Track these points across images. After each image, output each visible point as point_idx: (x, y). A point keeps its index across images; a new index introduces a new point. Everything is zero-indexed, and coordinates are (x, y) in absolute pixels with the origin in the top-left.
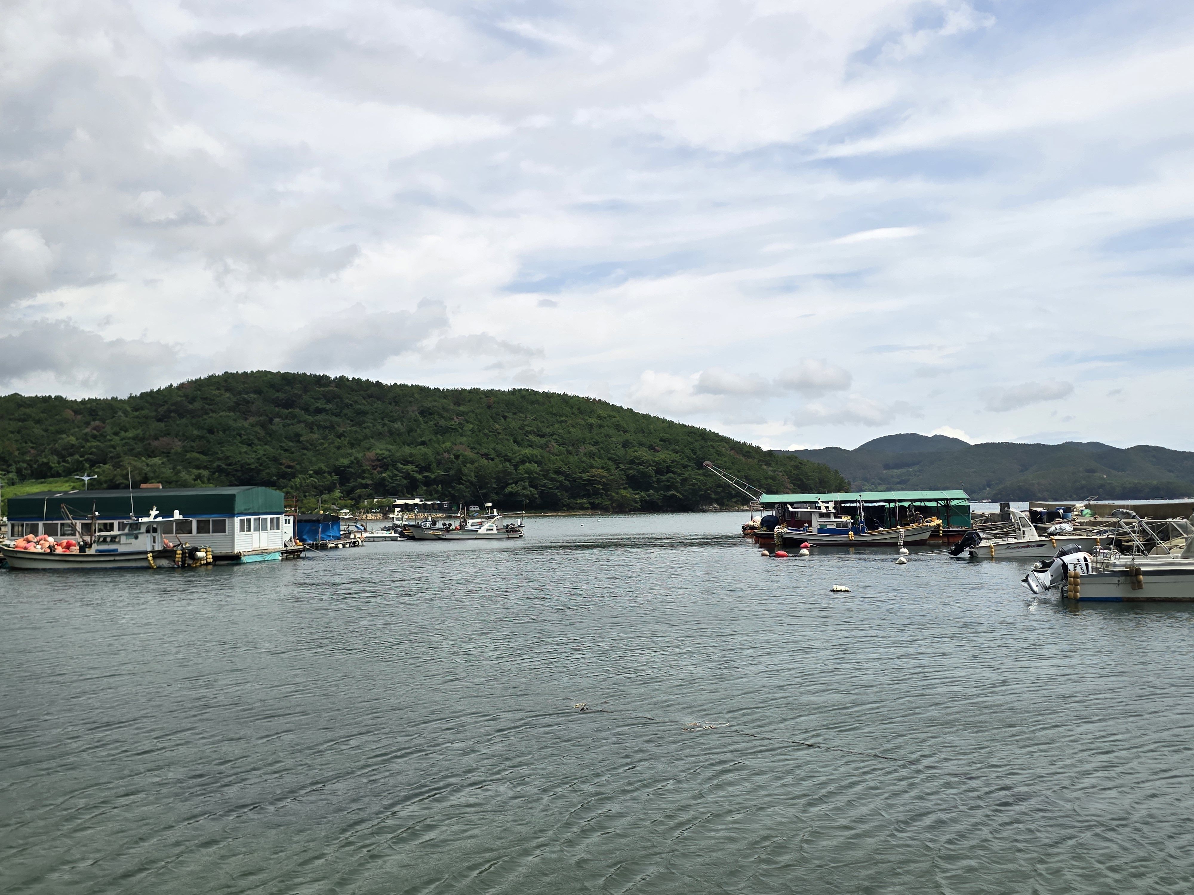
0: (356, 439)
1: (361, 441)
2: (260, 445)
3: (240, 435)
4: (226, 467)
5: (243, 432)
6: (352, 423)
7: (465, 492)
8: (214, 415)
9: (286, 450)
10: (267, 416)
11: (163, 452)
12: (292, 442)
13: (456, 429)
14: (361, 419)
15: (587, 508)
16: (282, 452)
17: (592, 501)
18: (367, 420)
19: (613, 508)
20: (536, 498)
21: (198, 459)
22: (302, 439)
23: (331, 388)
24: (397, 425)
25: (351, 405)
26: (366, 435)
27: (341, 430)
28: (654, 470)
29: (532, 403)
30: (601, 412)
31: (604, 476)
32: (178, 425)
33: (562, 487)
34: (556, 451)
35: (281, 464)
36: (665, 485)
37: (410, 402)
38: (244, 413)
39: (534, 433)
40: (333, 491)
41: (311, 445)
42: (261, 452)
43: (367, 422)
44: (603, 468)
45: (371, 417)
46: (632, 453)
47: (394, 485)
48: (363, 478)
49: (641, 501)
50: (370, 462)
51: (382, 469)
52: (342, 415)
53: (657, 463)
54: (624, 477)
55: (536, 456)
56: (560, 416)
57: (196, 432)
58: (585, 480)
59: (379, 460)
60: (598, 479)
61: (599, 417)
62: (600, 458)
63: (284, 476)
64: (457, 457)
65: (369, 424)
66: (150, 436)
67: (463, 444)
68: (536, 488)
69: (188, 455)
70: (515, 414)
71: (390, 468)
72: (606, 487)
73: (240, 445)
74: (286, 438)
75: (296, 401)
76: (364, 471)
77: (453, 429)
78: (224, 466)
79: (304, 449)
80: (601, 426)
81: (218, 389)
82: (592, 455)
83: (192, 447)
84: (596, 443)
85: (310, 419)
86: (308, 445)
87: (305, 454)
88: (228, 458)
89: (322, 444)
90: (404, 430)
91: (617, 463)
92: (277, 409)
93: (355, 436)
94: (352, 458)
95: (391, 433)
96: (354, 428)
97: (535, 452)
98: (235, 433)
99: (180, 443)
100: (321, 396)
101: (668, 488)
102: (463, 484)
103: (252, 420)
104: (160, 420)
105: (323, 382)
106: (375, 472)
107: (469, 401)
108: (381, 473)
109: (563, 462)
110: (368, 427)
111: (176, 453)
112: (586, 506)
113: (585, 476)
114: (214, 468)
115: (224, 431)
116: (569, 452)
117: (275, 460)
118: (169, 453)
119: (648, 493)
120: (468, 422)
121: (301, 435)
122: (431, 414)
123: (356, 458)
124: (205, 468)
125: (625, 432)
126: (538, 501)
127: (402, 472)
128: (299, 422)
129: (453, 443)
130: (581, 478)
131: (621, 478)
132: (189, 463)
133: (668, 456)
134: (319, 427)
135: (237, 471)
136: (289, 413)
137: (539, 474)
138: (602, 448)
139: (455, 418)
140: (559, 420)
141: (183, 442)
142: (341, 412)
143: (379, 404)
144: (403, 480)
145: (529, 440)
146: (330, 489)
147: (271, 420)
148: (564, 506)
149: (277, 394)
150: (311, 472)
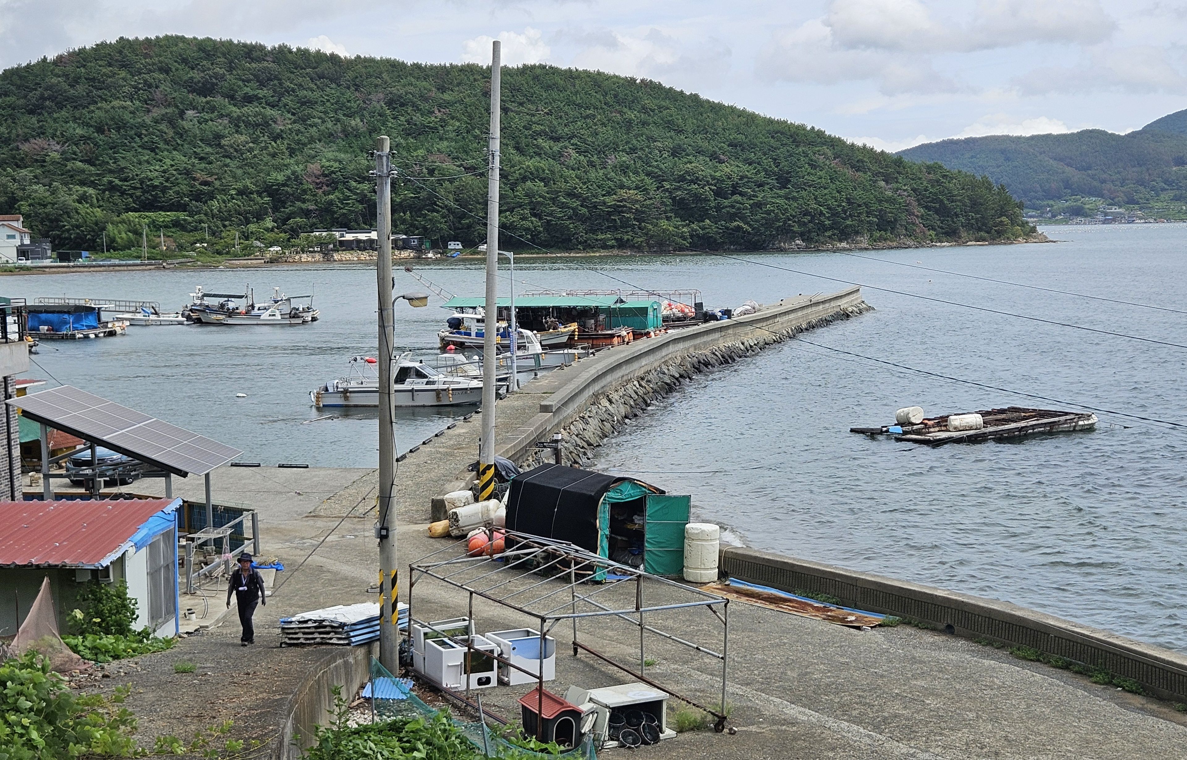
0: (298, 142)
1: (305, 145)
2: (168, 150)
3: (140, 136)
4: (120, 183)
5: (144, 132)
6: (293, 118)
7: (441, 223)
8: (104, 105)
9: (201, 159)
10: (177, 107)
11: (37, 161)
12: (211, 146)
13: (436, 128)
14: (306, 112)
15: (612, 247)
16: (196, 161)
17: (619, 236)
18: (315, 113)
19: (650, 246)
20: (540, 232)
21: (83, 171)
22: (223, 142)
23: (265, 64)
24: (356, 122)
25: (293, 90)
26: (312, 137)
27: (278, 128)
28: (713, 190)
29: (548, 88)
30: (647, 102)
31: (637, 201)
32: (55, 120)
33: (575, 216)
34: (572, 162)
35: (194, 179)
36: (728, 212)
37: (376, 86)
38: (146, 102)
39: (546, 134)
40: (263, 219)
41: (236, 151)
42: (168, 162)
43: (314, 117)
44: (637, 188)
45: (321, 108)
46: (683, 166)
47: (345, 211)
48: (304, 201)
49: (692, 236)
50: (314, 178)
51: (329, 188)
52: (281, 105)
53: (720, 181)
54: (669, 202)
55: (544, 170)
56: (588, 108)
57: (79, 131)
58: (609, 207)
59: (326, 176)
60: (628, 205)
61: (644, 109)
62: (636, 173)
63: (198, 197)
64: (431, 172)
65: (316, 120)
66: (18, 136)
67: (441, 153)
68: (540, 219)
69: (70, 165)
70: (521, 104)
71: (340, 186)
72: (641, 216)
73: (140, 150)
74: (201, 140)
75: (217, 84)
76: (305, 192)
77: (431, 128)
78: (117, 181)
79: (227, 157)
80: (644, 124)
81: (110, 65)
82: (624, 169)
83: (75, 153)
84: (633, 150)
85: (236, 111)
86: (232, 150)
87: (227, 165)
88: (122, 169)
89: (250, 150)
90: (365, 129)
91: (659, 179)
92: (191, 96)
93: (296, 138)
94: (289, 172)
95: (346, 134)
96: (297, 126)
97: (543, 164)
98: (133, 132)
99: (58, 147)
100: (252, 77)
101: (732, 217)
102: (438, 212)
103: (157, 112)
104: (31, 112)
105: (255, 54)
106: (320, 192)
107: (459, 84)
108: (329, 194)
109: (580, 179)
110: (315, 125)
111: (54, 163)
112: (610, 243)
113: (610, 200)
114: (103, 185)
115: (118, 129)
116: (592, 164)
117: (187, 173)
118: (44, 161)
119: (701, 224)
120: (453, 118)
121: (223, 137)
122: (402, 105)
123: (294, 173)
124: (93, 184)
125: (680, 132)
126: (543, 236)
127: (357, 194)
128: (221, 116)
129: (428, 151)
130: (604, 203)
131: (663, 203)
132: (72, 176)
133: (736, 169)
134: (248, 124)
135: (135, 188)
136: (207, 103)
137: (544, 198)
138: (640, 158)
139: (436, 112)
140: (584, 114)
141: (63, 145)
142: (280, 100)
143: (332, 90)
144: (357, 204)
145: (537, 146)
146: (259, 217)
147: (182, 114)
148: (580, 243)
149: (191, 74)
150: (233, 192)
